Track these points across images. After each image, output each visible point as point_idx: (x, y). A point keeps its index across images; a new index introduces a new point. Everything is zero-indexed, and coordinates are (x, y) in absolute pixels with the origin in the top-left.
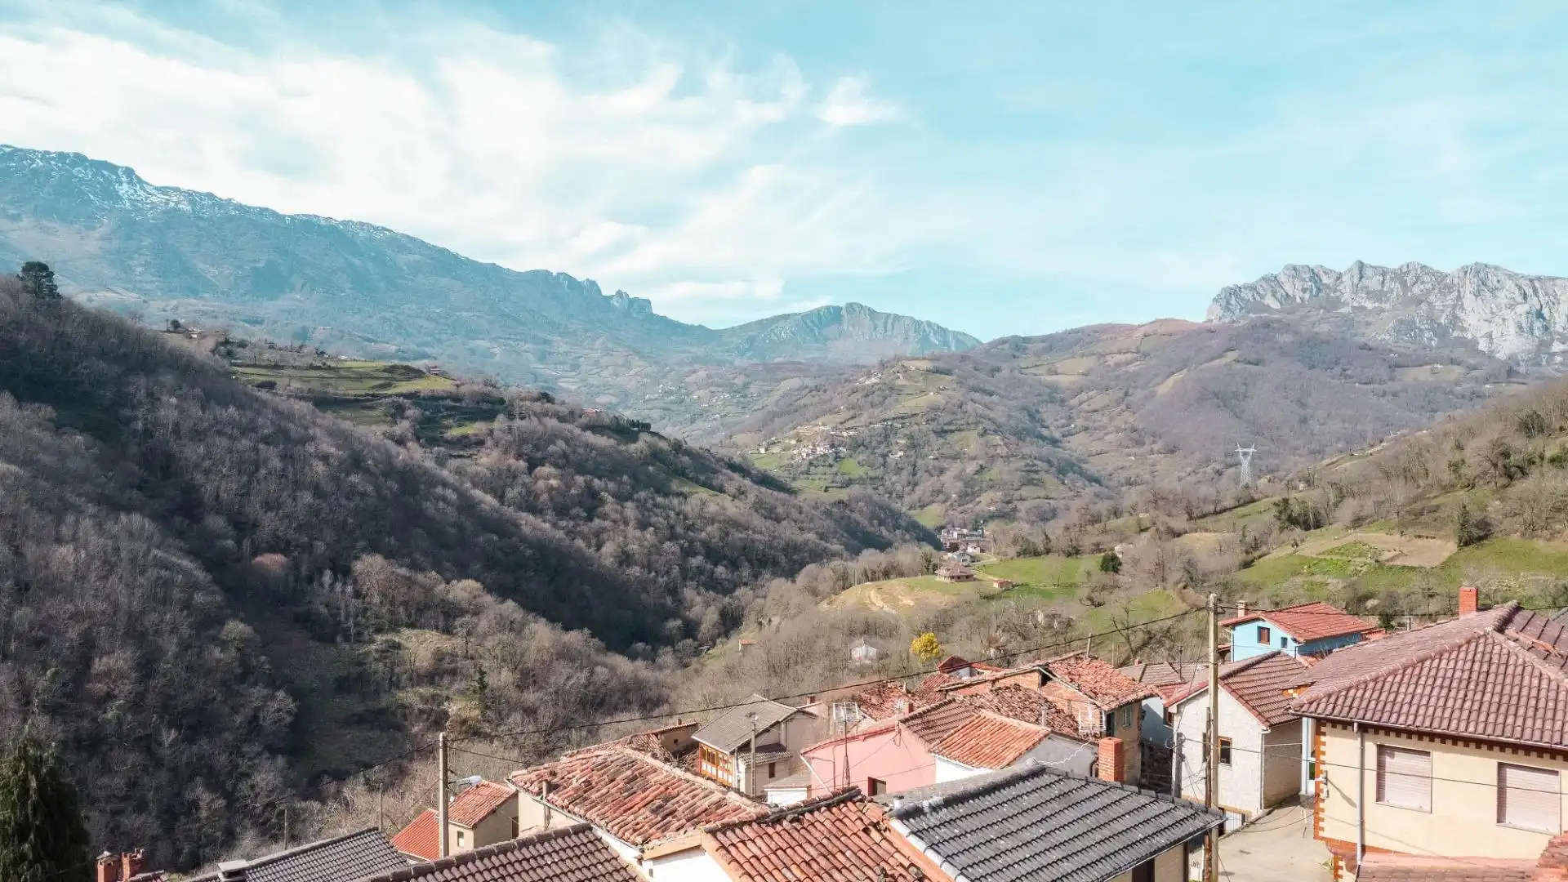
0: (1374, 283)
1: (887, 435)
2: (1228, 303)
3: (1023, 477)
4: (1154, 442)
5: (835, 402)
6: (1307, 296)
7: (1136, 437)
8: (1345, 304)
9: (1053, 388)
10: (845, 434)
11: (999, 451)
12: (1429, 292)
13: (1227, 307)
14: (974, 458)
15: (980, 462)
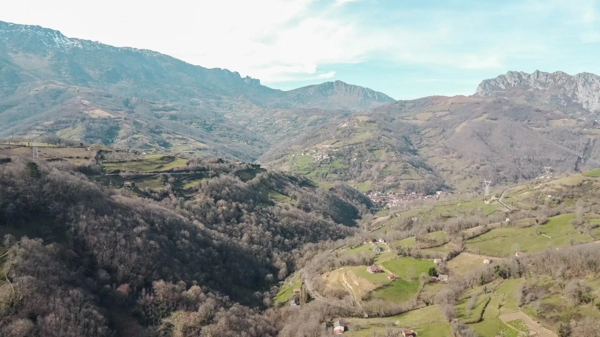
0: (543, 79)
1: (351, 151)
2: (485, 86)
3: (401, 171)
4: (453, 153)
5: (331, 134)
6: (516, 84)
7: (447, 151)
8: (531, 87)
9: (415, 127)
10: (334, 150)
11: (393, 159)
12: (565, 84)
13: (484, 88)
14: (384, 161)
15: (386, 163)
